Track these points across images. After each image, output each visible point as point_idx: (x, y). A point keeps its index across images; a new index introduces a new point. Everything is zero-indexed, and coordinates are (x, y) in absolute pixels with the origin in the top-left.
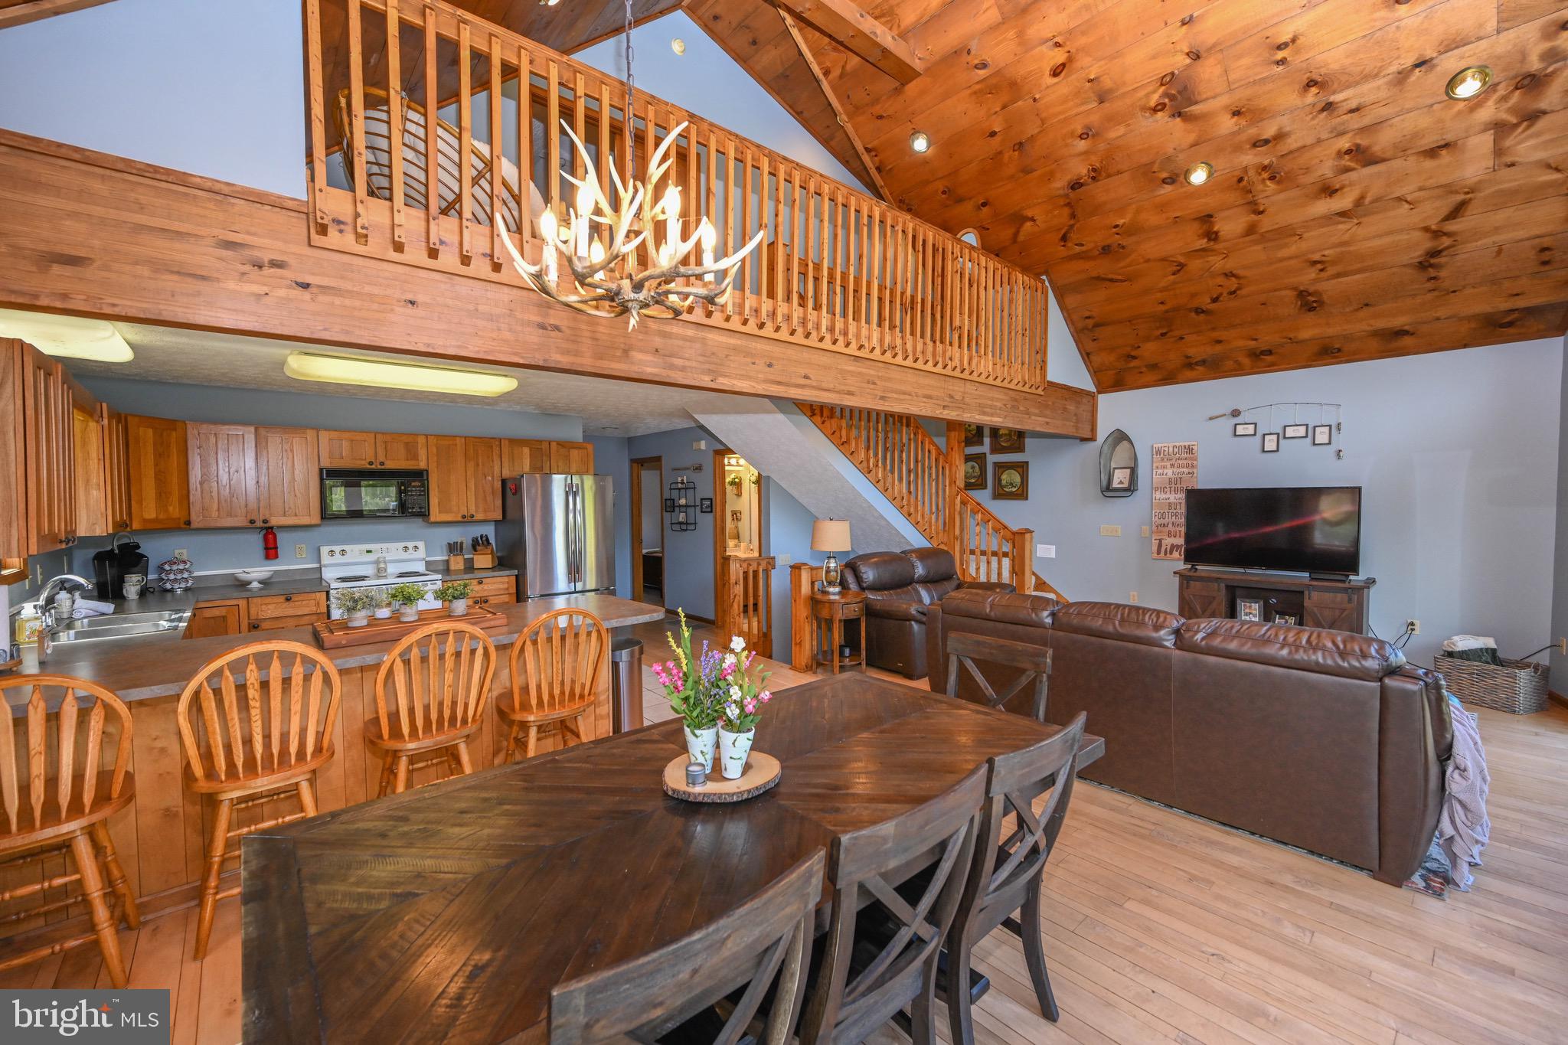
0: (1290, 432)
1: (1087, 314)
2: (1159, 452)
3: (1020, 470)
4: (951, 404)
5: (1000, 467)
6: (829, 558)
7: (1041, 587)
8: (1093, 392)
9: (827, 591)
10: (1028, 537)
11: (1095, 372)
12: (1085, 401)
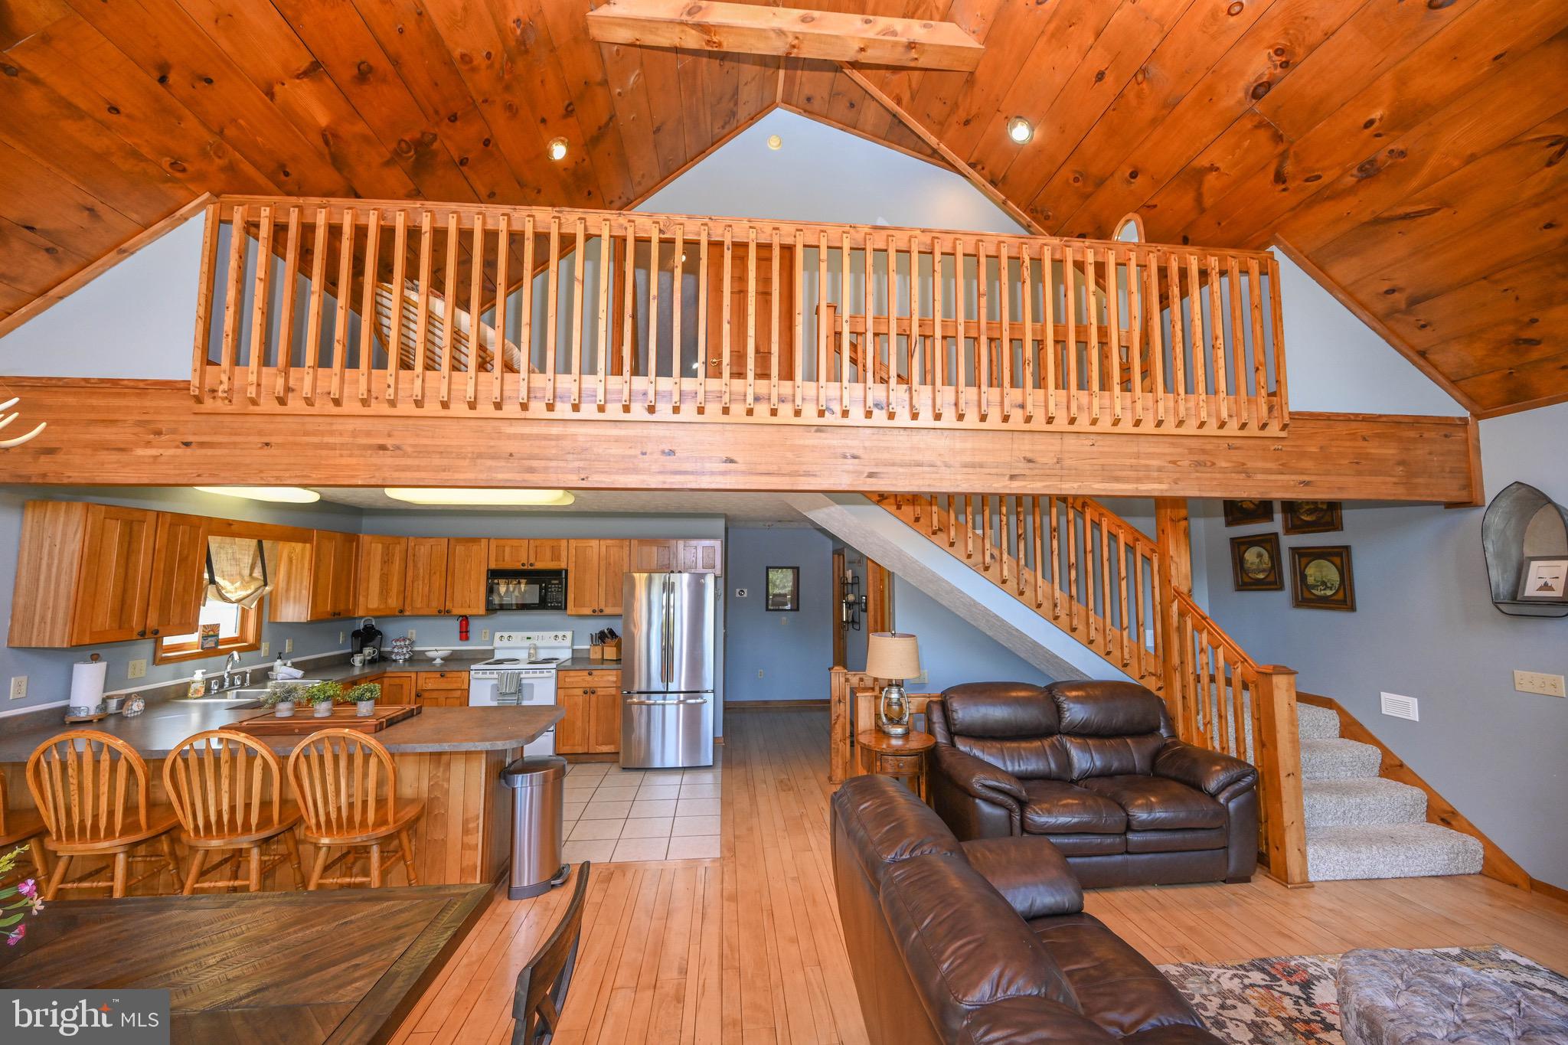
1: (1385, 286)
3: (1337, 560)
4: (1027, 472)
5: (1301, 555)
6: (890, 685)
7: (1393, 769)
8: (1464, 420)
9: (886, 730)
10: (1280, 682)
11: (1453, 382)
12: (1446, 436)
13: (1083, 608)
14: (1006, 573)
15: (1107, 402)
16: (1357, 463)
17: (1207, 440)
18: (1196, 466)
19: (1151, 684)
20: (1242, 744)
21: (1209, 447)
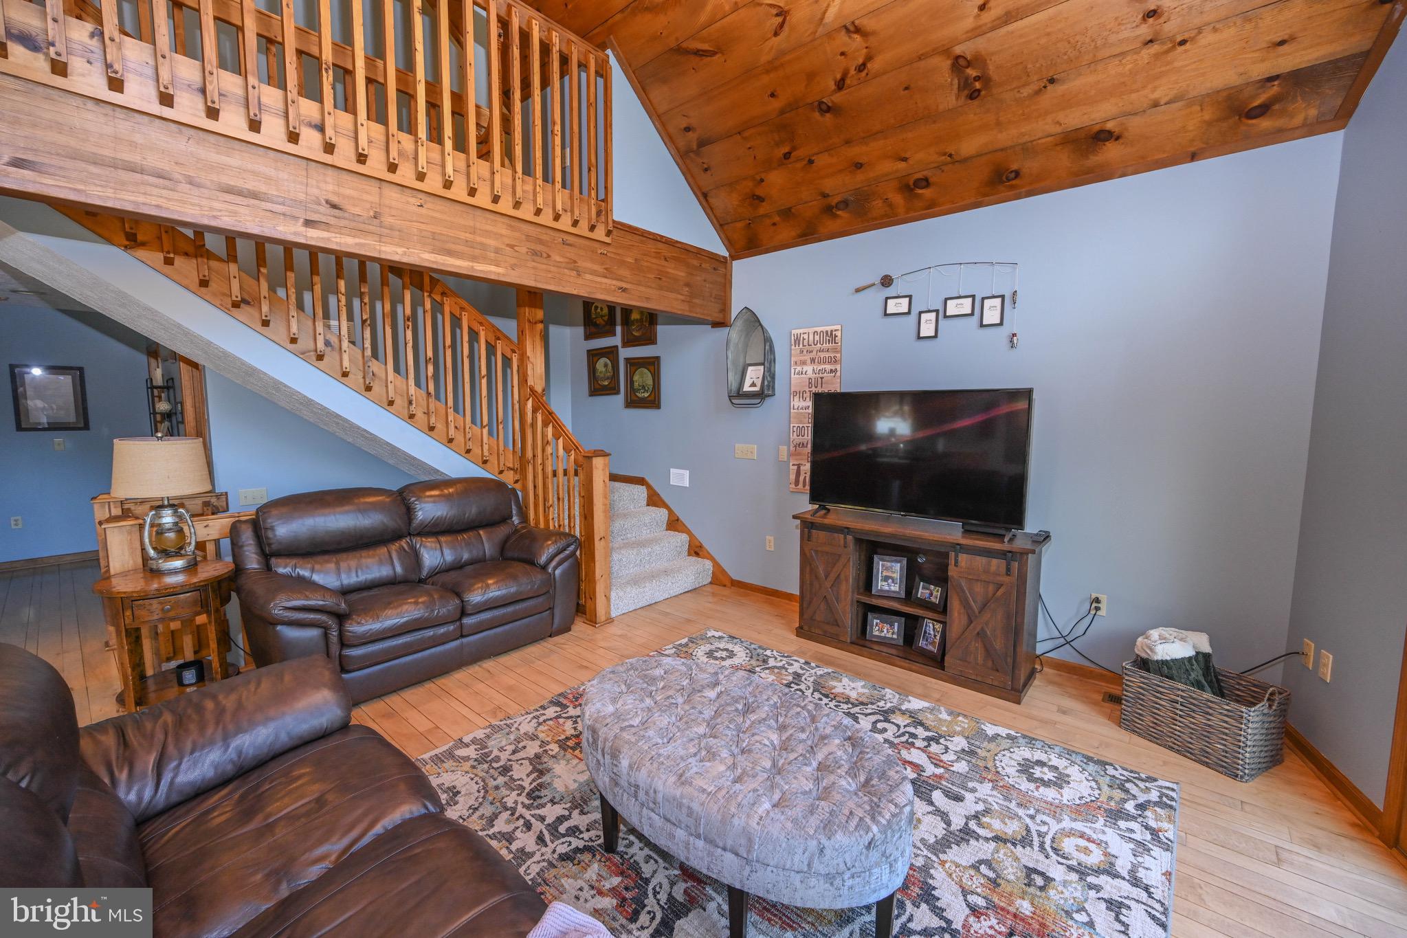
0: (952, 308)
1: (685, 123)
2: (797, 340)
3: (652, 369)
6: (159, 507)
7: (674, 524)
8: (725, 258)
9: (154, 567)
10: (598, 462)
11: (721, 225)
12: (715, 269)
13: (441, 406)
14: (346, 363)
15: (436, 156)
16: (660, 279)
17: (544, 230)
18: (533, 255)
19: (509, 478)
20: (572, 520)
21: (544, 237)
